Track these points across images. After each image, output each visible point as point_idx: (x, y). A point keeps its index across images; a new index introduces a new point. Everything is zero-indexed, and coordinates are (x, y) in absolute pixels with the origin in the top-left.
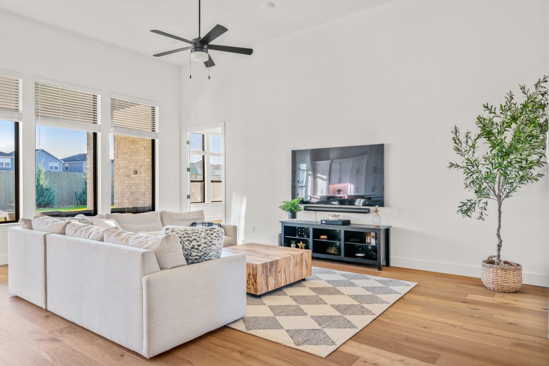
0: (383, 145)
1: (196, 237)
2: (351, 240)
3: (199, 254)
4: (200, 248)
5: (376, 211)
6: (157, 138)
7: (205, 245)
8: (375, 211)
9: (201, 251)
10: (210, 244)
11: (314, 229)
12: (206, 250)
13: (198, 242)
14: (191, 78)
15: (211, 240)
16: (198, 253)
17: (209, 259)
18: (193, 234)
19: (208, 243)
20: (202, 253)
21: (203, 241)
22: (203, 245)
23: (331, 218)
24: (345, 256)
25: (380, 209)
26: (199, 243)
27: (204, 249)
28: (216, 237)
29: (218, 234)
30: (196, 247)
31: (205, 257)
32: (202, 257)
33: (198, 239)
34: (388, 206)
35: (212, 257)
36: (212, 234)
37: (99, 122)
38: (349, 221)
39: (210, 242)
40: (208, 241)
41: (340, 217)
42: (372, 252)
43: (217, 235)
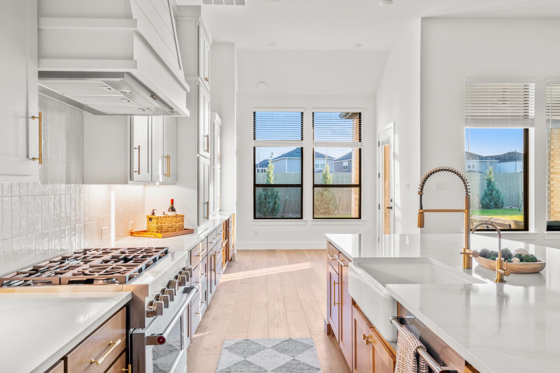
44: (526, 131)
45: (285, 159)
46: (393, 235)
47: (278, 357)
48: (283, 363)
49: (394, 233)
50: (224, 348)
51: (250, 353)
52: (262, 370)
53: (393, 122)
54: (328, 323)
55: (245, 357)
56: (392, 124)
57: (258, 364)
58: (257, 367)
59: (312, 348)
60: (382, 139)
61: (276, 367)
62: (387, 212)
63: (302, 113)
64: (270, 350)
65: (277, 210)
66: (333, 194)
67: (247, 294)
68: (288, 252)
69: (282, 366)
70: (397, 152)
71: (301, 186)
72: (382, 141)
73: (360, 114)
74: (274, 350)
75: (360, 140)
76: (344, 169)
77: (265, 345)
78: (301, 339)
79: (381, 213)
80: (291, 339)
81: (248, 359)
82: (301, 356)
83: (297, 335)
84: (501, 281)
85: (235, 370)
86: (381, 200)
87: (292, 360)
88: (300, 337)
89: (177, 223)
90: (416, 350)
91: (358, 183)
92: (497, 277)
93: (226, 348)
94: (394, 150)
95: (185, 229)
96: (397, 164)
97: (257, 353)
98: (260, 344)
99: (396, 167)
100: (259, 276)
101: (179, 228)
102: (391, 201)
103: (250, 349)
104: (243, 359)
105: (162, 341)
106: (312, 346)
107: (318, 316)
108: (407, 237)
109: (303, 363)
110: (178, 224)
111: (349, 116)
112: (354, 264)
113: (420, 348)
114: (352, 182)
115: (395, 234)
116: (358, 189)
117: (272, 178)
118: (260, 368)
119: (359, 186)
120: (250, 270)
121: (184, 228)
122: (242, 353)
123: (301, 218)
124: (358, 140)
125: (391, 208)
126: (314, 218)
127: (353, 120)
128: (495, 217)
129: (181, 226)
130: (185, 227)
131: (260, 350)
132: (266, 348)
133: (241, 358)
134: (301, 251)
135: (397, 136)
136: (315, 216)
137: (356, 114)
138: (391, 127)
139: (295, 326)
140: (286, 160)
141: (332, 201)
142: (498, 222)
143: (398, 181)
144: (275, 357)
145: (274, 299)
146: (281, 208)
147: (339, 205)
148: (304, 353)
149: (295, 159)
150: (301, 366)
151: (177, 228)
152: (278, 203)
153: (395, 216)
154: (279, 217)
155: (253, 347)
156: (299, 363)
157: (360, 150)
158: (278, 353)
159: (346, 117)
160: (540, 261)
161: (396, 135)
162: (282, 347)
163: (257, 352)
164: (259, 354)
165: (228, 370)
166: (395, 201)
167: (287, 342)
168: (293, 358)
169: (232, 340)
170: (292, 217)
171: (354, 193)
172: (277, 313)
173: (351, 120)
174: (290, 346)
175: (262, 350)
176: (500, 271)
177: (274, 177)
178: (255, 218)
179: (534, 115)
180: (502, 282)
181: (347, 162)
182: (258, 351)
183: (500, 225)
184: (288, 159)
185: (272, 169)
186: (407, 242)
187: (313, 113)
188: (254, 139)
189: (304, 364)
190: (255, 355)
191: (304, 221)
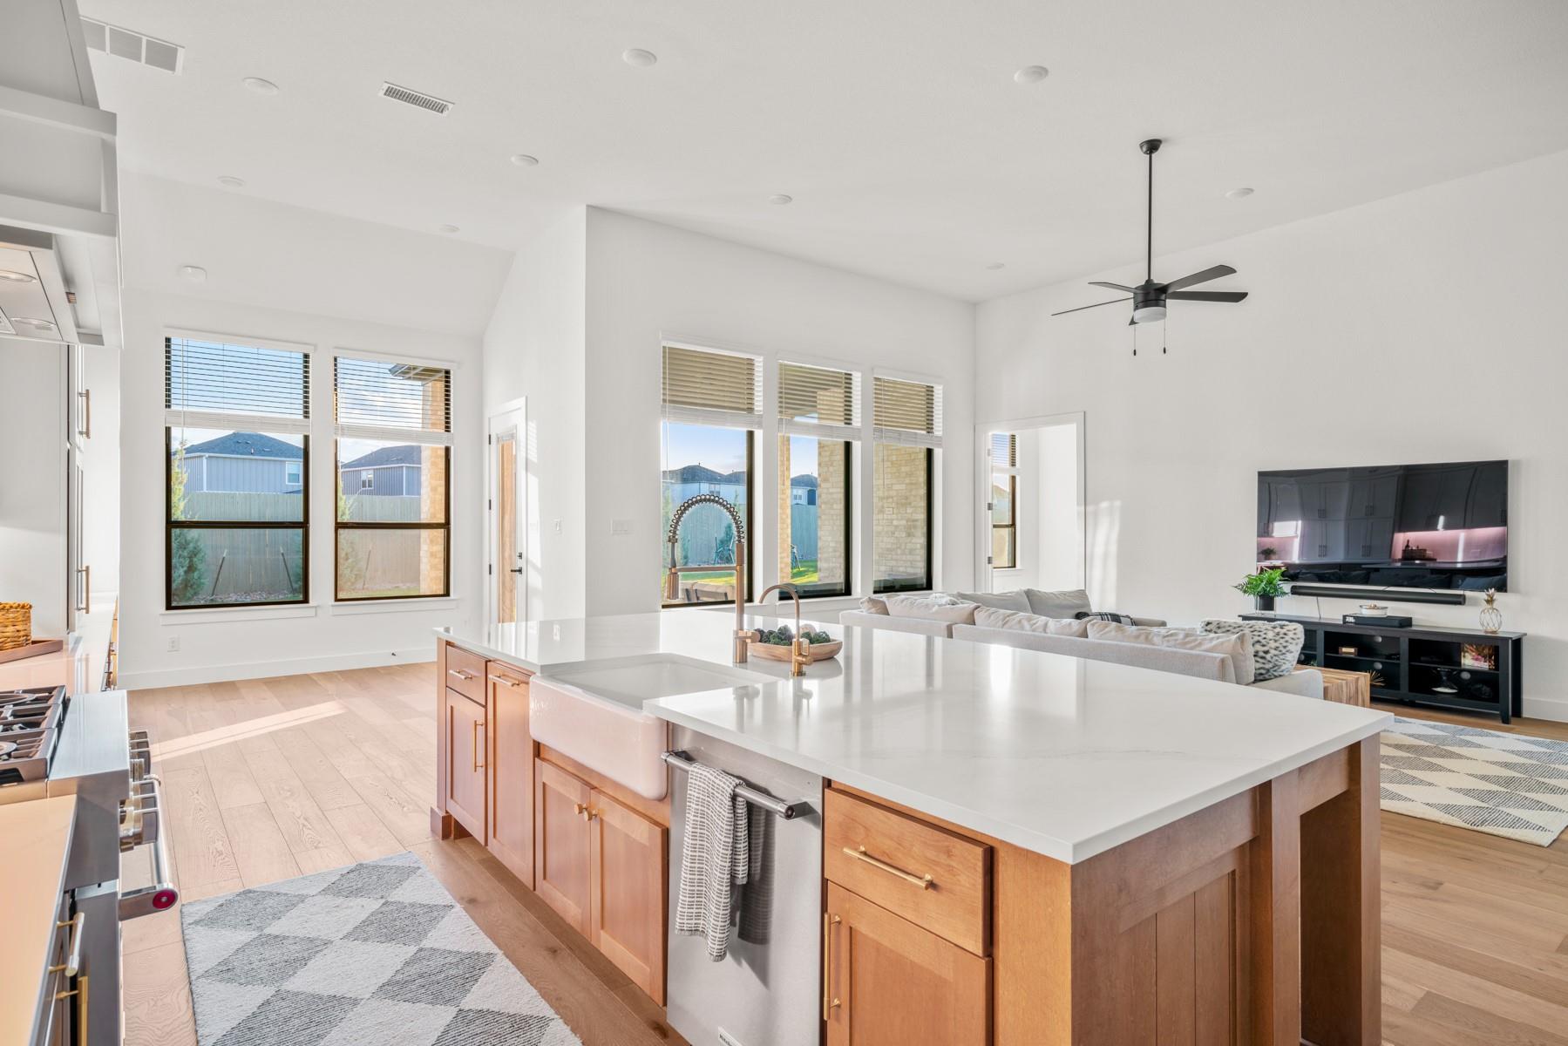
0: (1505, 462)
1: (1260, 639)
2: (1422, 658)
3: (1267, 666)
4: (1268, 657)
5: (1490, 601)
6: (939, 446)
7: (1276, 652)
8: (1488, 602)
9: (1270, 661)
10: (1284, 651)
11: (1327, 633)
12: (1277, 660)
13: (1264, 646)
14: (1135, 354)
15: (1285, 644)
16: (1264, 663)
17: (1280, 676)
18: (1255, 633)
19: (1281, 649)
20: (1271, 665)
21: (1273, 644)
22: (1273, 652)
23: (1366, 613)
24: (1411, 690)
25: (1498, 596)
26: (1265, 649)
27: (1275, 658)
28: (1293, 639)
29: (1295, 634)
30: (1261, 654)
31: (1275, 671)
32: (1271, 670)
33: (1264, 642)
34: (1516, 591)
35: (1284, 673)
36: (1285, 634)
37: (857, 421)
38: (1409, 620)
39: (1285, 647)
40: (1280, 646)
41: (1388, 610)
42: (1478, 686)
43: (1294, 637)
44: (751, 435)
45: (202, 456)
46: (524, 623)
47: (346, 908)
48: (363, 916)
49: (527, 620)
50: (190, 924)
51: (270, 917)
52: (318, 942)
53: (524, 398)
54: (444, 814)
55: (260, 928)
56: (521, 402)
57: (301, 933)
58: (302, 940)
59: (420, 870)
60: (496, 429)
61: (349, 928)
62: (508, 578)
63: (306, 356)
64: (319, 899)
65: (195, 586)
66: (352, 543)
67: (197, 793)
68: (272, 683)
69: (364, 922)
70: (533, 457)
71: (304, 525)
72: (497, 435)
73: (447, 372)
74: (329, 897)
75: (447, 429)
76: (364, 486)
77: (304, 892)
78: (385, 860)
79: (492, 584)
80: (361, 865)
81: (267, 931)
82: (402, 892)
83: (373, 854)
84: (800, 673)
85: (245, 962)
86: (492, 554)
87: (384, 904)
88: (384, 857)
89: (6, 626)
90: (734, 791)
91: (442, 521)
92: (793, 667)
93: (196, 923)
94: (527, 453)
95: (34, 642)
96: (534, 481)
97: (288, 914)
98: (288, 892)
99: (529, 490)
100: (212, 749)
101: (16, 639)
102: (520, 556)
103: (265, 909)
104: (255, 934)
105: (166, 902)
106: (419, 868)
107: (405, 809)
108: (556, 628)
109: (410, 904)
110: (11, 629)
111: (417, 374)
112: (543, 677)
113: (739, 787)
114: (422, 517)
115: (529, 623)
116: (441, 532)
117: (182, 505)
118: (311, 940)
119: (446, 525)
120: (178, 736)
121: (32, 639)
122: (246, 923)
123: (306, 600)
124: (444, 427)
125: (520, 571)
126: (337, 600)
127: (424, 383)
128: (701, 582)
129: (22, 633)
130: (34, 637)
131: (294, 905)
132: (307, 896)
133: (250, 933)
134: (307, 676)
135: (532, 425)
136: (340, 597)
137: (437, 371)
138: (519, 409)
139: (360, 837)
140: (205, 461)
141: (350, 561)
142: (706, 589)
143: (535, 517)
144: (338, 909)
145: (282, 792)
146: (207, 582)
147: (367, 568)
148: (405, 884)
149: (231, 458)
150: (409, 910)
151: (9, 640)
152: (199, 568)
153: (529, 585)
154: (202, 603)
155: (270, 902)
156: (401, 907)
157: (447, 450)
158: (341, 899)
159: (407, 376)
160: (833, 640)
161: (530, 423)
162: (346, 885)
163: (288, 911)
164: (294, 912)
165: (225, 968)
166: (529, 557)
167: (356, 873)
168: (383, 901)
169: (206, 902)
170: (240, 601)
171: (428, 541)
172: (302, 818)
173: (419, 383)
174: (366, 880)
175: (298, 903)
176: (800, 658)
177: (185, 504)
178: (169, 607)
179: (761, 409)
180: (802, 675)
181: (372, 472)
182: (288, 908)
183: (708, 594)
184: (209, 457)
185: (181, 483)
186: (557, 638)
187: (335, 359)
188: (168, 406)
189: (412, 905)
190: (283, 918)
191: (313, 607)
